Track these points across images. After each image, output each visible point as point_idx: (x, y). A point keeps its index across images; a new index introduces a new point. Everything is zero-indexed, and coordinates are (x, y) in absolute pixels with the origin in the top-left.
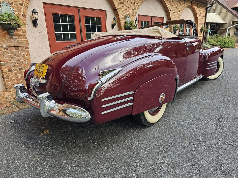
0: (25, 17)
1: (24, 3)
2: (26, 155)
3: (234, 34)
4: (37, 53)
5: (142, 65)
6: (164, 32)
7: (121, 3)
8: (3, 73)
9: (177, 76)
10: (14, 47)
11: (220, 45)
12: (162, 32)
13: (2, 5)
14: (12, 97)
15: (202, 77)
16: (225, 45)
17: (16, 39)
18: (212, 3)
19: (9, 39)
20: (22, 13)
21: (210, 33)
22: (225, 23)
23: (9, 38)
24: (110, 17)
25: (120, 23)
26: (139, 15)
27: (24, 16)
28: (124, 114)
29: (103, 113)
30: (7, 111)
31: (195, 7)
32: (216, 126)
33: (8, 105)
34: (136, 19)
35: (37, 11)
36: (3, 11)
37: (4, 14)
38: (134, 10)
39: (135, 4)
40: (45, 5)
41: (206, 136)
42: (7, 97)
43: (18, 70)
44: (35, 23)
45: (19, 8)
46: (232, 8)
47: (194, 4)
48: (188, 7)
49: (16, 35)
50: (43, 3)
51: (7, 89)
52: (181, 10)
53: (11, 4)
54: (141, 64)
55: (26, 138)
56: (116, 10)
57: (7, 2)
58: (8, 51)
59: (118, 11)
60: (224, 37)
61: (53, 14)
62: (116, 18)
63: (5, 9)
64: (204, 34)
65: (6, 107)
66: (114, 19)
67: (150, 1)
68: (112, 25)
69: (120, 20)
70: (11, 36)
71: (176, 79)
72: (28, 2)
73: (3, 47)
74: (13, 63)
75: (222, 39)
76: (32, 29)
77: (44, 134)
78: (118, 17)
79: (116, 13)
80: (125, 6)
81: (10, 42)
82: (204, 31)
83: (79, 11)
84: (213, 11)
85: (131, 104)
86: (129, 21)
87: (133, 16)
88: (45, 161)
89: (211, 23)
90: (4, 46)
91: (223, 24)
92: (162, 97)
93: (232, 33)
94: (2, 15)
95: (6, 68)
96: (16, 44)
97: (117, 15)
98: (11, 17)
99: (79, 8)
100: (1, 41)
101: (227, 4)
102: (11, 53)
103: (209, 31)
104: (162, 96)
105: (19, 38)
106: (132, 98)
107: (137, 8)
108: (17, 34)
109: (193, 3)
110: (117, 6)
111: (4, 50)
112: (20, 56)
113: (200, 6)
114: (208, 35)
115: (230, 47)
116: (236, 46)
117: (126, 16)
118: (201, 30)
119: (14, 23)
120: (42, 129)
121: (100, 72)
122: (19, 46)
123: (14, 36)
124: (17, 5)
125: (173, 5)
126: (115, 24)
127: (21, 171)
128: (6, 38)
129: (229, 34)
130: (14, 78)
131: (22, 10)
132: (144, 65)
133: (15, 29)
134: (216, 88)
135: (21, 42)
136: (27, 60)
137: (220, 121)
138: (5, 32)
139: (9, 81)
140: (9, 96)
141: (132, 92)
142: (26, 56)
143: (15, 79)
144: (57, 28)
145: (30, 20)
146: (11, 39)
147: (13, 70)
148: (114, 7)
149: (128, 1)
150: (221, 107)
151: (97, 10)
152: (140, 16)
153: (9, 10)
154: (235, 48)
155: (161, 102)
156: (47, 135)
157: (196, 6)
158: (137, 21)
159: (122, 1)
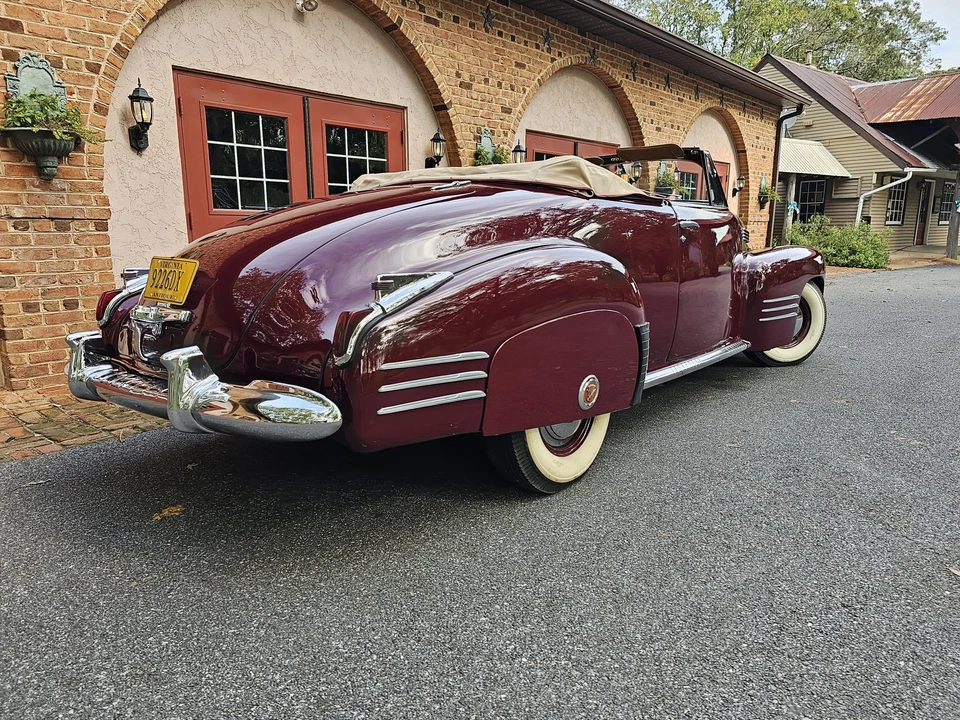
0: (105, 114)
1: (104, 64)
2: (99, 575)
3: (887, 219)
4: (139, 249)
5: (522, 273)
6: (598, 175)
7: (461, 85)
8: (4, 317)
9: (644, 324)
10: (52, 219)
11: (835, 255)
12: (591, 174)
13: (22, 66)
14: (29, 410)
15: (744, 347)
16: (852, 257)
17: (64, 190)
18: (797, 102)
19: (38, 191)
20: (94, 99)
21: (795, 211)
22: (851, 177)
23: (37, 187)
24: (420, 131)
25: (459, 155)
26: (527, 131)
27: (102, 109)
28: (455, 428)
29: (382, 411)
30: (12, 451)
31: (735, 113)
32: (773, 494)
33: (18, 432)
34: (518, 147)
35: (151, 96)
36: (25, 86)
37: (27, 99)
38: (510, 113)
39: (513, 90)
40: (182, 76)
41: (738, 522)
42: (13, 407)
43: (62, 308)
44: (138, 137)
45: (82, 82)
46: (874, 125)
47: (733, 102)
48: (710, 111)
49: (66, 175)
50: (175, 69)
51: (13, 380)
52: (682, 123)
53: (57, 64)
54: (518, 269)
55: (95, 527)
56: (445, 108)
57: (42, 58)
58: (31, 234)
59: (451, 111)
60: (848, 228)
61: (208, 109)
62: (441, 136)
63: (31, 81)
64: (771, 213)
65: (10, 439)
66: (436, 139)
67: (569, 85)
68: (427, 160)
69: (456, 146)
70: (46, 179)
71: (638, 331)
72: (117, 63)
73: (12, 218)
74: (43, 282)
75: (839, 234)
76: (124, 159)
77: (164, 518)
78: (450, 134)
79: (443, 121)
80: (475, 95)
81: (40, 200)
82: (772, 202)
83: (304, 103)
84: (806, 131)
85: (480, 394)
86: (491, 151)
87: (506, 135)
88: (171, 590)
89: (800, 177)
90: (18, 213)
91: (845, 179)
92: (588, 388)
93: (877, 213)
94: (19, 102)
95: (13, 296)
96: (63, 208)
97: (446, 127)
98: (54, 109)
99: (306, 94)
100: (8, 194)
101: (857, 109)
102: (40, 241)
103: (793, 206)
104: (588, 384)
105: (74, 188)
106: (482, 374)
107: (519, 108)
108: (67, 173)
109: (728, 100)
110: (447, 96)
111: (13, 230)
112: (73, 254)
113: (756, 110)
114: (790, 219)
115: (870, 267)
116: (895, 262)
117: (479, 131)
118: (759, 198)
119: (64, 133)
120: (155, 504)
121: (379, 277)
122: (73, 219)
123: (55, 181)
124: (79, 70)
125: (652, 104)
126: (439, 158)
127: (87, 617)
128: (24, 186)
129: (868, 219)
130: (42, 337)
131: (95, 87)
132: (530, 272)
133: (62, 154)
134: (797, 388)
135: (80, 202)
136: (97, 270)
137: (790, 480)
138: (25, 162)
139: (22, 349)
140: (20, 405)
141: (484, 355)
142: (95, 255)
143: (47, 341)
144: (220, 160)
145: (119, 127)
146: (44, 190)
147: (41, 307)
148: (436, 96)
149: (486, 81)
150: (802, 442)
151: (372, 103)
152: (531, 136)
153: (46, 87)
154: (890, 269)
155: (585, 406)
156: (174, 520)
157: (739, 109)
158: (521, 151)
159: (466, 77)
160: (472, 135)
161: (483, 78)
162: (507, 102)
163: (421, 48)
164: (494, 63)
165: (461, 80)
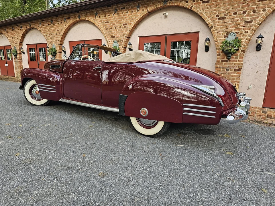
50: (139, 37)
53: (118, 41)
66: (207, 40)
80: (227, 21)
83: (165, 38)
99: (166, 35)
117: (228, 33)
149: (235, 13)
159: (222, 15)
160: (223, 36)
161: (233, 13)
162: (249, 19)
163: (200, 12)
164: (241, 5)
165: (219, 17)
